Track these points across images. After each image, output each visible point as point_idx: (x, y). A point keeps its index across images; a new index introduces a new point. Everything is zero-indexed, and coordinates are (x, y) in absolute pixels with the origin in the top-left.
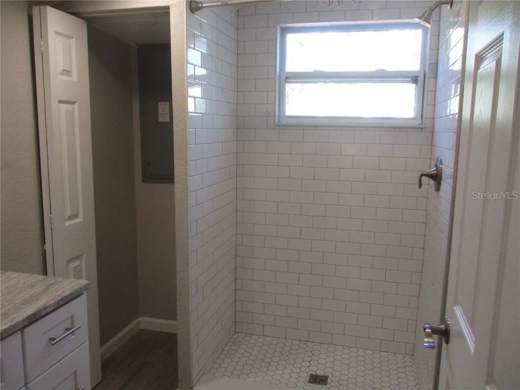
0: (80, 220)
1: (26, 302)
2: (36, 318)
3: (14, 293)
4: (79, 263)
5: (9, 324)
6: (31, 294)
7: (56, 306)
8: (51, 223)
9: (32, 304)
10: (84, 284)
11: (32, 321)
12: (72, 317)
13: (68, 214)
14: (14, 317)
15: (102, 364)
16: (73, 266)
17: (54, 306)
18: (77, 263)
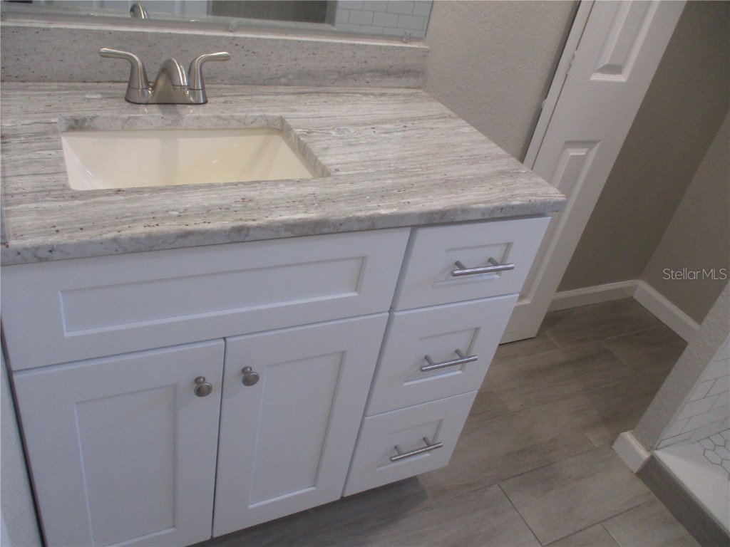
0: (621, 78)
1: (448, 184)
2: (443, 221)
3: (442, 160)
4: (584, 154)
5: (395, 210)
6: (463, 173)
7: (487, 216)
8: (570, 65)
9: (451, 193)
10: (556, 199)
11: (435, 222)
12: (509, 245)
13: (606, 60)
14: (409, 200)
15: (547, 314)
16: (571, 154)
17: (484, 214)
18: (580, 152)
